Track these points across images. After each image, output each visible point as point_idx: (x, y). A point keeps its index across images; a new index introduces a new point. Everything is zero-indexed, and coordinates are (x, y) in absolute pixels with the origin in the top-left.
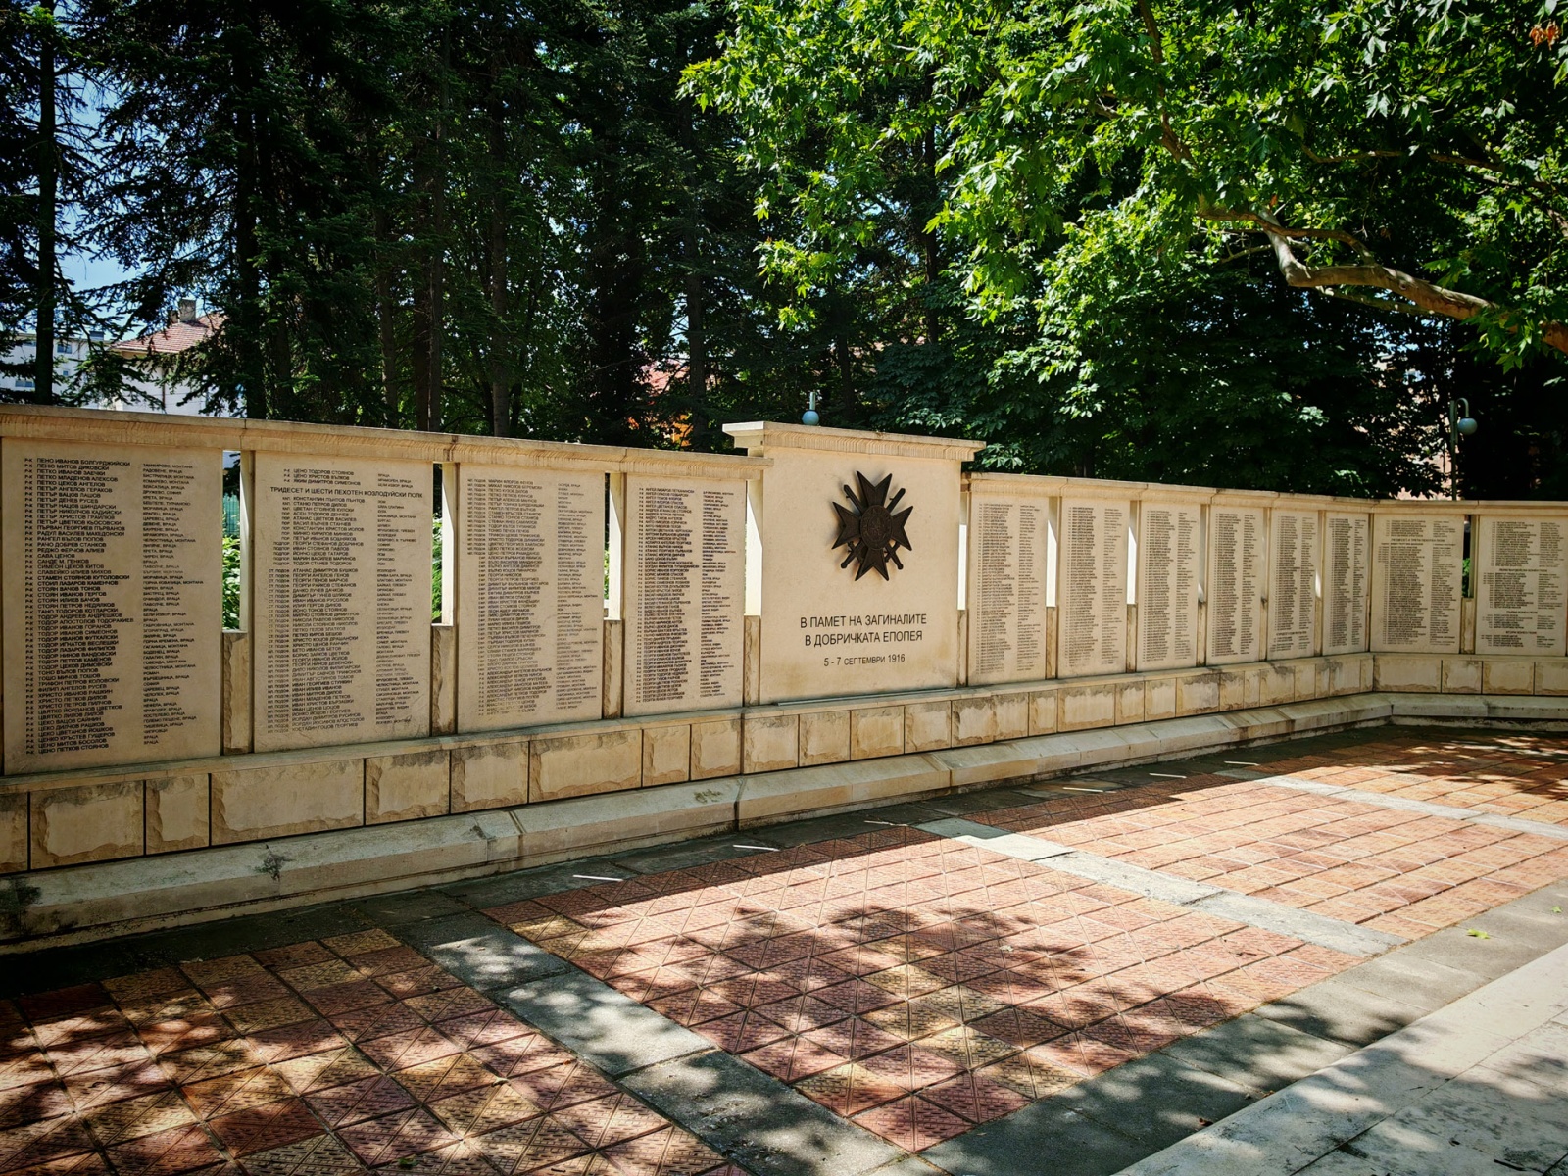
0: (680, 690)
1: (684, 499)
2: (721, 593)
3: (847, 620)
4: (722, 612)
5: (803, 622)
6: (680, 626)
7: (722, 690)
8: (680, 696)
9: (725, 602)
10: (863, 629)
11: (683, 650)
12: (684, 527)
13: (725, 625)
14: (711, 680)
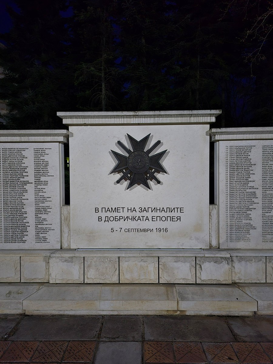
0: (24, 239)
1: (23, 152)
2: (46, 195)
3: (126, 210)
4: (47, 204)
5: (97, 210)
6: (23, 210)
7: (48, 241)
8: (24, 242)
9: (48, 199)
10: (138, 214)
11: (25, 221)
12: (23, 165)
13: (49, 210)
14: (41, 235)
